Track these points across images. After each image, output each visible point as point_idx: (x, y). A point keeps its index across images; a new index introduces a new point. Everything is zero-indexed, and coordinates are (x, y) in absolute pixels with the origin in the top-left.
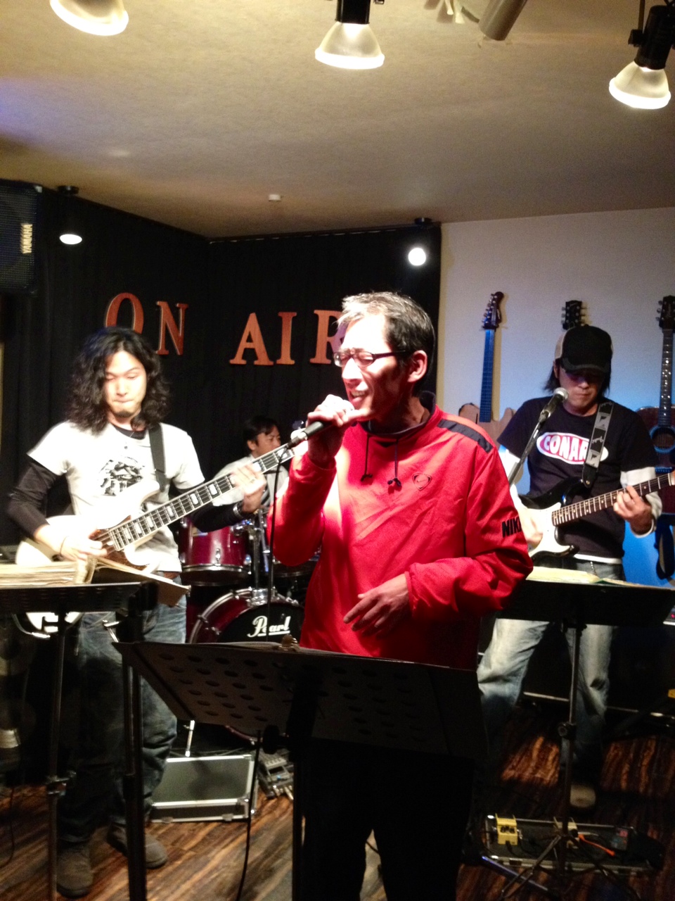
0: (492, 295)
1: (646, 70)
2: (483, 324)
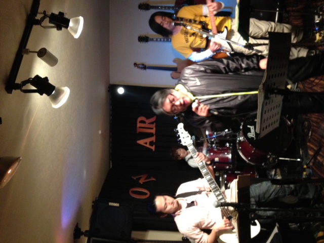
0: (135, 67)
2: (144, 70)
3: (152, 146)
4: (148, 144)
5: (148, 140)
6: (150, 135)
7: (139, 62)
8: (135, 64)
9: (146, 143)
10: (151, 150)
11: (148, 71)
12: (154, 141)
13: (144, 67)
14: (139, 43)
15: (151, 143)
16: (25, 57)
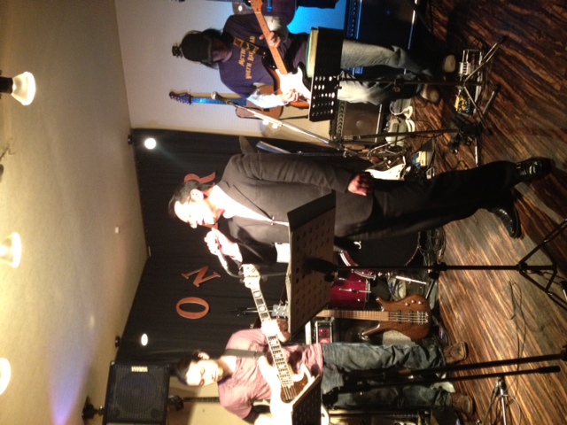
0: (171, 98)
1: (14, 87)
2: (189, 104)
8: (172, 95)
13: (188, 98)
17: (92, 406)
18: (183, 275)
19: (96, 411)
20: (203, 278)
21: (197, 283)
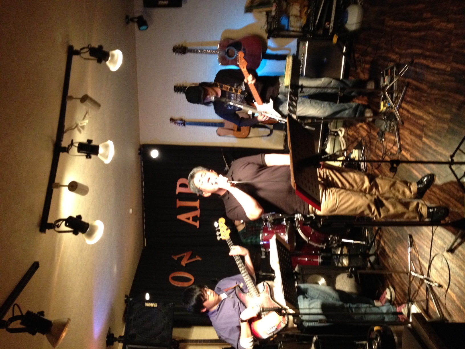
0: (171, 122)
1: (110, 58)
2: (183, 126)
3: (196, 221)
4: (191, 219)
5: (191, 215)
6: (194, 209)
7: (176, 116)
8: (172, 120)
9: (188, 219)
10: (195, 227)
11: (187, 127)
12: (199, 216)
13: (184, 123)
14: (176, 93)
15: (195, 219)
16: (55, 190)
17: (113, 335)
18: (173, 256)
19: (116, 340)
20: (188, 260)
21: (184, 263)
